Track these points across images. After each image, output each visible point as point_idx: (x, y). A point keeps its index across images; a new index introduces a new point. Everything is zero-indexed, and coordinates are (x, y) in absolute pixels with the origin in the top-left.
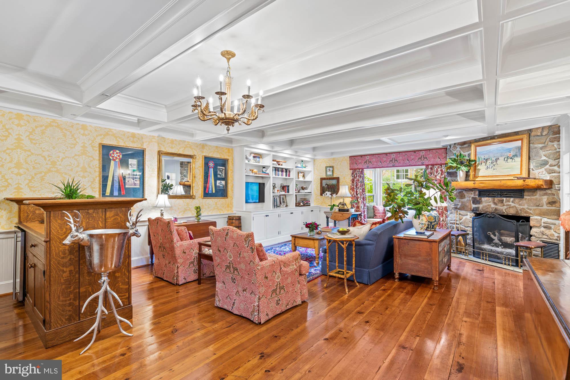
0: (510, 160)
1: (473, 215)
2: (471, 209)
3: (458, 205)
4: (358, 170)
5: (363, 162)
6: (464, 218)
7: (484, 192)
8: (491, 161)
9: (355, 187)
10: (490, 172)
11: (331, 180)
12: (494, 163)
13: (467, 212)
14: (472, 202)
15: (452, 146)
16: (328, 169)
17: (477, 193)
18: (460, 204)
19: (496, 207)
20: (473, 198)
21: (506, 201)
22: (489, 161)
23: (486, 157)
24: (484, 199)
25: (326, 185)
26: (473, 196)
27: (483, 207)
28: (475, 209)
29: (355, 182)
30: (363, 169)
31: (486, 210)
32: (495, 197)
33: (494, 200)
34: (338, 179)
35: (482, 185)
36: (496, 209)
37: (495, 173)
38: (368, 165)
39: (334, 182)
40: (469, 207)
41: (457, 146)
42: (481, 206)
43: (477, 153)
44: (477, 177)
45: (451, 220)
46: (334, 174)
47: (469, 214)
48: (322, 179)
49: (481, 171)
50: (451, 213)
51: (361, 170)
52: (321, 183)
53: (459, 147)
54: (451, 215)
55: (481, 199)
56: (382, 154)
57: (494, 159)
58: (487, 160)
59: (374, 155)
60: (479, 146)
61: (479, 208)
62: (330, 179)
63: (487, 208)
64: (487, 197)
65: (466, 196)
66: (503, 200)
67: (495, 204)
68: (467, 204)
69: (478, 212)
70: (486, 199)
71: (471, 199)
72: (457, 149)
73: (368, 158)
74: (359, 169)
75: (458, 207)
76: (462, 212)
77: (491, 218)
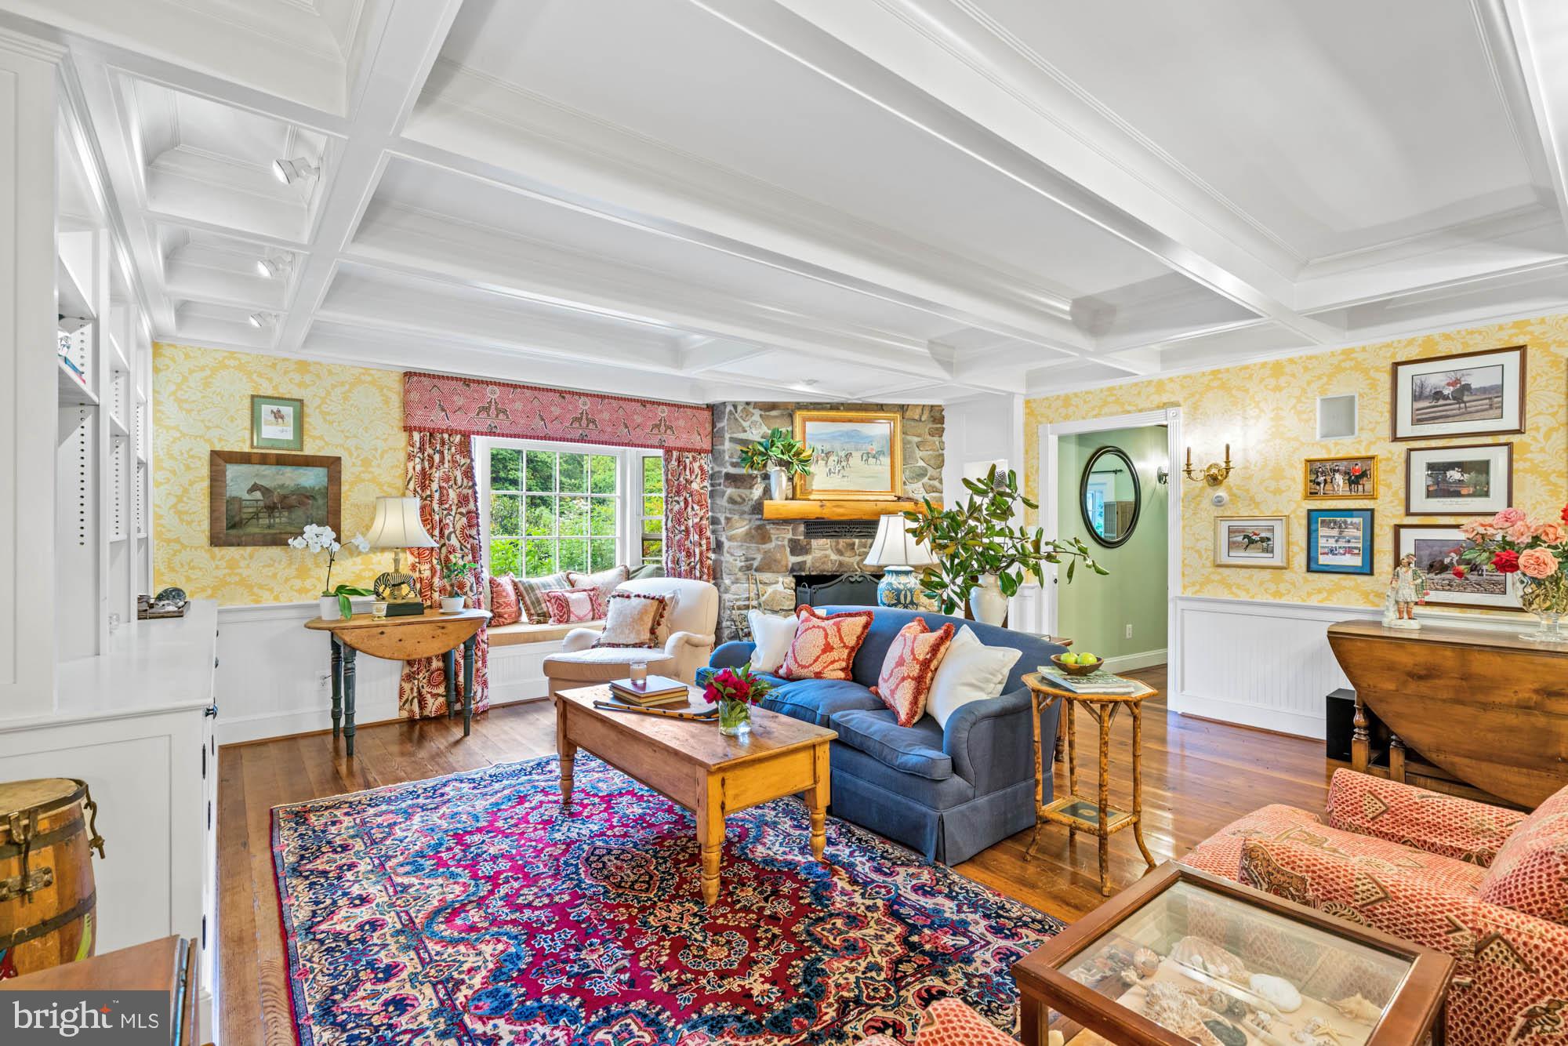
0: (872, 461)
1: (790, 581)
2: (787, 566)
3: (754, 559)
4: (446, 436)
5: (476, 406)
6: (770, 590)
7: (817, 527)
8: (836, 459)
9: (436, 506)
10: (836, 482)
11: (288, 470)
12: (844, 464)
13: (775, 575)
14: (788, 550)
15: (740, 408)
16: (266, 409)
17: (802, 528)
18: (759, 557)
19: (841, 558)
20: (790, 540)
21: (860, 546)
22: (833, 458)
23: (827, 448)
24: (816, 543)
25: (251, 490)
26: (790, 536)
27: (815, 560)
28: (796, 568)
29: (435, 486)
30: (466, 436)
31: (822, 567)
32: (840, 536)
33: (838, 543)
34: (332, 465)
35: (841, 511)
36: (841, 564)
37: (845, 484)
38: (496, 422)
39: (312, 478)
40: (784, 563)
41: (751, 410)
42: (808, 559)
43: (807, 436)
44: (810, 493)
45: (737, 600)
46: (307, 440)
47: (781, 579)
48: (220, 459)
49: (816, 477)
50: (736, 581)
51: (457, 438)
52: (216, 479)
53: (757, 412)
54: (734, 588)
55: (809, 543)
56: (548, 390)
57: (843, 454)
58: (828, 454)
59: (515, 386)
60: (811, 419)
61: (805, 562)
62: (282, 461)
63: (823, 563)
64: (824, 537)
65: (773, 537)
66: (854, 544)
67: (840, 552)
68: (778, 556)
69: (803, 574)
70: (822, 541)
71: (786, 542)
72: (754, 418)
73: (493, 394)
74: (452, 432)
75: (756, 564)
76: (766, 576)
77: (856, 585)
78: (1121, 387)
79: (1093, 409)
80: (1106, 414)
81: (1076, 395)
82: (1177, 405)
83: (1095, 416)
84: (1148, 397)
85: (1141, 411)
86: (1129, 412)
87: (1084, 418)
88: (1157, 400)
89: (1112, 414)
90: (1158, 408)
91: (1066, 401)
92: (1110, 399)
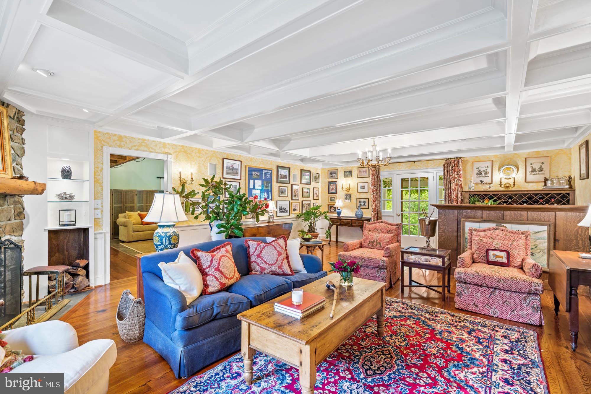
78: (148, 140)
79: (135, 146)
80: (141, 150)
81: (126, 137)
82: (170, 154)
83: (136, 150)
84: (160, 148)
85: (157, 153)
86: (151, 152)
87: (130, 149)
88: (163, 150)
89: (144, 151)
90: (164, 153)
91: (120, 138)
92: (143, 144)
